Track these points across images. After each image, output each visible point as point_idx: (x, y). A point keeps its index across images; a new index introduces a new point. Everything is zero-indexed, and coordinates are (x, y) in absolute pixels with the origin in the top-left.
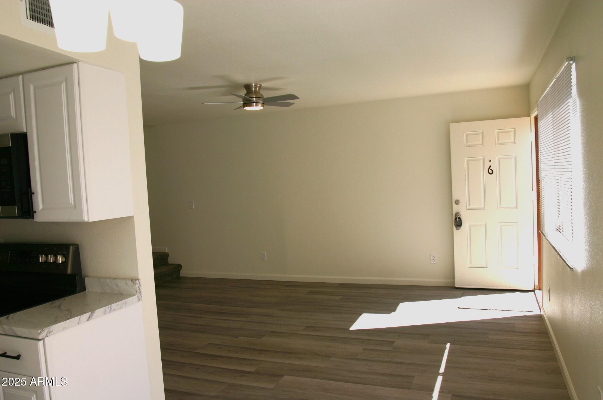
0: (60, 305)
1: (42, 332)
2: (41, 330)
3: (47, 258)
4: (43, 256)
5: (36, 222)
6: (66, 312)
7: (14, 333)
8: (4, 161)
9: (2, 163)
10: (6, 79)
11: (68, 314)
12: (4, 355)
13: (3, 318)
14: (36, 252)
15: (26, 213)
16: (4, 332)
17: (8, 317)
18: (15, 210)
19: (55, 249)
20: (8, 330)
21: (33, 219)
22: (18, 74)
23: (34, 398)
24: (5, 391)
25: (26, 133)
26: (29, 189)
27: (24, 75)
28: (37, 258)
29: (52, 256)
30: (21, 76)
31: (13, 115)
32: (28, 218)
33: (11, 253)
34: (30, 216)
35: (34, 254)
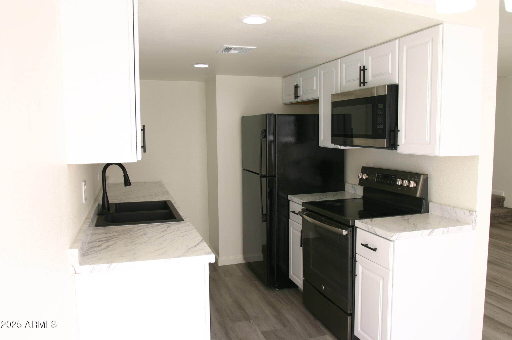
3: (403, 182)
4: (400, 179)
5: (398, 153)
6: (412, 225)
7: (374, 231)
8: (381, 106)
9: (379, 107)
10: (387, 43)
11: (414, 227)
12: (366, 246)
13: (368, 220)
14: (395, 177)
15: (392, 145)
16: (368, 229)
17: (371, 220)
18: (385, 142)
19: (410, 176)
20: (371, 229)
21: (396, 151)
22: (396, 39)
23: (381, 282)
24: (363, 271)
25: (398, 84)
26: (396, 127)
27: (400, 39)
28: (396, 181)
29: (407, 181)
30: (398, 40)
31: (390, 71)
32: (393, 150)
33: (378, 175)
34: (395, 148)
35: (394, 178)
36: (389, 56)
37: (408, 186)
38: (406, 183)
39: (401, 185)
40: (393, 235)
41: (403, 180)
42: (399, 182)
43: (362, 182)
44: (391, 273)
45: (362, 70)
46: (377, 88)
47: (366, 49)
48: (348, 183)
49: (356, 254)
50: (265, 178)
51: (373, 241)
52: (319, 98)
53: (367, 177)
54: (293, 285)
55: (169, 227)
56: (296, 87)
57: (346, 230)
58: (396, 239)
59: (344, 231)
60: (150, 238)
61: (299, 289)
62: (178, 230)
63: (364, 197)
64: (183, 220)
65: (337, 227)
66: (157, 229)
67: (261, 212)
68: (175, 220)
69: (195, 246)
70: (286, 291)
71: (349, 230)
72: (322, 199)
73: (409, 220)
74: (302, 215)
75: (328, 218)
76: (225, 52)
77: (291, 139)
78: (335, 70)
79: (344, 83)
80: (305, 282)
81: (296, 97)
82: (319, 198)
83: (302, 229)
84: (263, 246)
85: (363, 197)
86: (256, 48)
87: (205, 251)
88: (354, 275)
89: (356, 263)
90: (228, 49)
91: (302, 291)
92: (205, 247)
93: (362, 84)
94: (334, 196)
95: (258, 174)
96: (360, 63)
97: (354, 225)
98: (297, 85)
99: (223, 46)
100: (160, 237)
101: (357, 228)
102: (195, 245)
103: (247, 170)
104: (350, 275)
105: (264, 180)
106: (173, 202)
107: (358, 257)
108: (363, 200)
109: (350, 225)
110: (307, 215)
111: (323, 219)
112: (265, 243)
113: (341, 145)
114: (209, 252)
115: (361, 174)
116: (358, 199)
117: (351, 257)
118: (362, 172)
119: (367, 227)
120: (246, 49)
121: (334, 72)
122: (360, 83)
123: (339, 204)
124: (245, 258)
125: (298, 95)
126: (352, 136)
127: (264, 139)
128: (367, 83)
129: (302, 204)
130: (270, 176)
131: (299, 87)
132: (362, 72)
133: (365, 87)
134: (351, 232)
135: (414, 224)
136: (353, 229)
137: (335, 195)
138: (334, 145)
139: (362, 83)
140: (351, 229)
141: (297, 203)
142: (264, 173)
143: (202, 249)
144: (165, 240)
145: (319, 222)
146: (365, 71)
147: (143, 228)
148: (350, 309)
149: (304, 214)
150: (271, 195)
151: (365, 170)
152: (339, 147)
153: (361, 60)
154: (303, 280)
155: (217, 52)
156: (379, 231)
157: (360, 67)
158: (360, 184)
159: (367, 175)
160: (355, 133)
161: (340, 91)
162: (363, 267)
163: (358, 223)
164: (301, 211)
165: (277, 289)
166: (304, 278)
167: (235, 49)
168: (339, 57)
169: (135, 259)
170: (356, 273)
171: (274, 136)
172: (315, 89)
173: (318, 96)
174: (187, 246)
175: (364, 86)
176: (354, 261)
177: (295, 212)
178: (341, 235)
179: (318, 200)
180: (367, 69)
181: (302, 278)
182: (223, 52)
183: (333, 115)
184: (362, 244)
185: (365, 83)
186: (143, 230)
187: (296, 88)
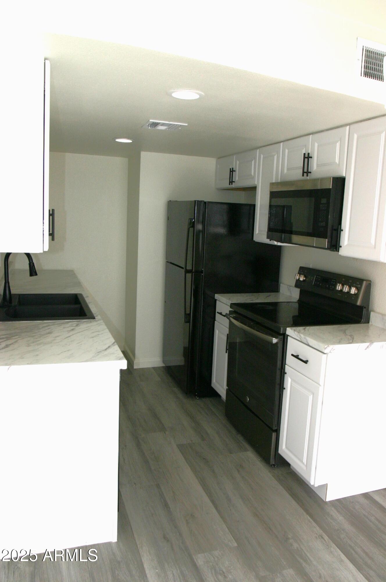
0: (345, 330)
1: (328, 348)
2: (327, 346)
3: (343, 288)
4: (340, 285)
5: (340, 255)
6: (349, 337)
7: (307, 342)
8: (324, 201)
9: (322, 202)
10: (336, 129)
11: (351, 340)
12: (297, 357)
13: (301, 328)
14: (335, 281)
15: (333, 246)
16: (300, 339)
17: (305, 328)
18: (326, 242)
19: (351, 281)
20: (303, 339)
21: (338, 252)
22: (346, 125)
23: (311, 398)
24: (292, 385)
25: (345, 177)
26: (339, 226)
27: (351, 125)
28: (335, 286)
29: (347, 287)
30: (348, 127)
31: (337, 161)
32: (334, 251)
33: (316, 277)
34: (336, 249)
35: (333, 281)
36: (337, 144)
37: (348, 293)
38: (346, 289)
39: (341, 291)
40: (326, 347)
41: (343, 285)
42: (339, 287)
43: (298, 284)
44: (321, 389)
45: (306, 158)
46: (322, 180)
47: (312, 134)
48: (283, 284)
49: (286, 365)
50: (190, 273)
51: (305, 352)
52: (256, 185)
53: (305, 279)
54: (215, 394)
55: (79, 325)
56: (231, 170)
57: (276, 338)
58: (330, 352)
59: (274, 339)
60: (56, 337)
61: (222, 398)
62: (87, 330)
63: (300, 301)
64: (94, 318)
65: (266, 334)
66: (64, 328)
67: (183, 310)
68: (85, 317)
69: (106, 350)
70: (207, 400)
71: (280, 338)
72: (252, 300)
73: (346, 331)
74: (230, 317)
75: (258, 323)
76: (151, 127)
77: (222, 230)
78: (276, 155)
79: (285, 171)
80: (228, 391)
81: (231, 182)
82: (250, 299)
83: (228, 333)
84: (185, 348)
85: (298, 301)
86: (187, 125)
87: (116, 356)
88: (282, 388)
89: (285, 375)
90: (155, 125)
91: (225, 401)
92: (117, 351)
93: (305, 174)
94: (266, 297)
95: (182, 268)
96: (304, 149)
97: (286, 333)
98: (233, 168)
99: (149, 120)
100: (67, 337)
101: (289, 337)
102: (106, 348)
103: (171, 263)
104: (277, 387)
105: (189, 276)
106: (84, 296)
107: (287, 369)
108: (299, 304)
109: (281, 333)
110: (235, 318)
111: (252, 323)
112: (187, 345)
113: (278, 241)
114: (121, 357)
115: (298, 275)
116: (294, 302)
117: (280, 367)
118: (299, 272)
119: (299, 336)
120: (176, 125)
121: (276, 157)
122: (304, 172)
123: (271, 308)
124: (164, 362)
125: (233, 181)
126: (291, 232)
127: (191, 229)
128: (310, 172)
129: (230, 305)
130: (196, 272)
131: (235, 171)
132: (306, 160)
133: (308, 178)
134: (281, 340)
135: (351, 336)
136: (284, 338)
137: (268, 296)
138: (270, 240)
139: (305, 172)
140: (282, 337)
141: (224, 303)
142: (189, 267)
143: (113, 353)
144: (72, 341)
145: (247, 327)
146: (310, 159)
147: (49, 325)
148: (276, 425)
149: (231, 317)
150: (196, 293)
151: (303, 270)
152: (276, 243)
153: (306, 146)
154: (227, 389)
155: (142, 127)
156: (312, 341)
157: (304, 154)
158: (297, 286)
159: (305, 276)
160: (294, 229)
161: (281, 180)
162: (292, 380)
163: (289, 331)
164: (228, 312)
165: (197, 398)
166: (227, 388)
167: (163, 125)
168: (282, 139)
169: (37, 362)
170: (285, 386)
171: (203, 225)
172: (253, 175)
173: (256, 183)
174: (97, 348)
175: (307, 176)
176: (283, 373)
177: (221, 313)
178: (271, 343)
179: (248, 301)
180: (311, 157)
181: (225, 387)
182: (149, 128)
183: (271, 206)
184: (292, 355)
185: (308, 173)
186: (49, 327)
187: (231, 173)
